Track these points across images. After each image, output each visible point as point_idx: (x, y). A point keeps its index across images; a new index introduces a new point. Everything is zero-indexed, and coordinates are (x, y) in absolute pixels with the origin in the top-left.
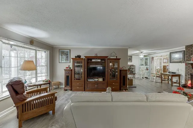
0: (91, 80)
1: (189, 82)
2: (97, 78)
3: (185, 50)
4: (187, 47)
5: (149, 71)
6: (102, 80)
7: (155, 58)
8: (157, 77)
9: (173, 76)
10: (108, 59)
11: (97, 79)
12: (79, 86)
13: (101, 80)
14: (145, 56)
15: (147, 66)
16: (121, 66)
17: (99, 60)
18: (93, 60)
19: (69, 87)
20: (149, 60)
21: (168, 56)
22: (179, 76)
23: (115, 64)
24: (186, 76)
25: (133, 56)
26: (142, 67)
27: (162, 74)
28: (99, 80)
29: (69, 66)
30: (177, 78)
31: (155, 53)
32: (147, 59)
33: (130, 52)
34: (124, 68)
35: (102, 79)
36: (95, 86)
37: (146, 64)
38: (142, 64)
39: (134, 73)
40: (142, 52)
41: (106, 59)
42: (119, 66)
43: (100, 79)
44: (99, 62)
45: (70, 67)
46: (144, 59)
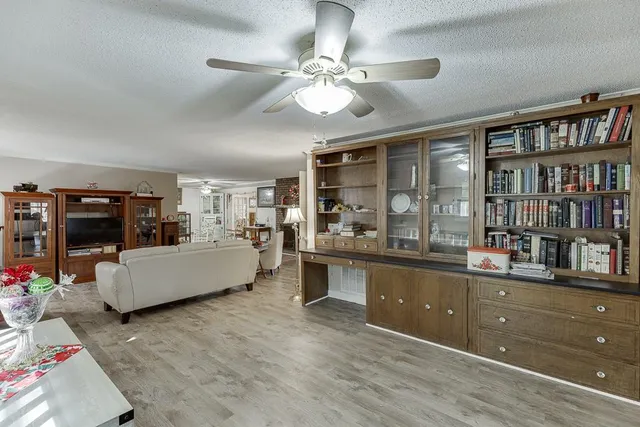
0: (79, 253)
2: (100, 247)
3: (275, 185)
4: (279, 181)
5: (222, 225)
6: (115, 251)
7: (233, 197)
8: (237, 235)
9: (260, 230)
10: (131, 197)
11: (99, 250)
13: (110, 249)
14: (213, 191)
15: (218, 215)
16: (164, 215)
17: (106, 201)
18: (85, 200)
20: (222, 200)
21: (255, 194)
22: (269, 229)
23: (150, 210)
25: (184, 189)
26: (207, 216)
27: (245, 229)
30: (267, 233)
31: (233, 186)
32: (217, 198)
33: (181, 180)
34: (171, 218)
35: (114, 247)
37: (216, 210)
38: (207, 209)
39: (188, 232)
40: (206, 183)
41: (127, 197)
42: (159, 213)
43: (109, 247)
44: (103, 205)
46: (212, 198)
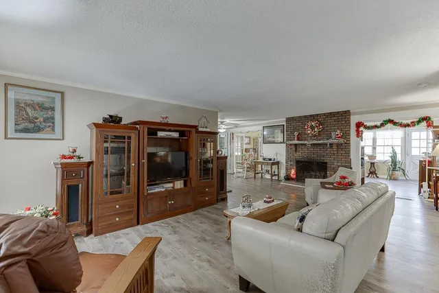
0: (157, 190)
1: (293, 172)
2: (171, 182)
3: (285, 124)
4: (288, 120)
6: (182, 186)
10: (196, 131)
11: (171, 185)
12: (119, 215)
13: (179, 184)
17: (176, 135)
18: (161, 134)
19: (79, 225)
21: (261, 132)
22: (278, 163)
23: (208, 145)
24: (287, 162)
27: (255, 162)
28: (176, 187)
29: (75, 151)
34: (220, 153)
35: (182, 182)
36: (166, 203)
41: (193, 131)
42: (215, 148)
43: (179, 182)
44: (174, 139)
45: (77, 154)
